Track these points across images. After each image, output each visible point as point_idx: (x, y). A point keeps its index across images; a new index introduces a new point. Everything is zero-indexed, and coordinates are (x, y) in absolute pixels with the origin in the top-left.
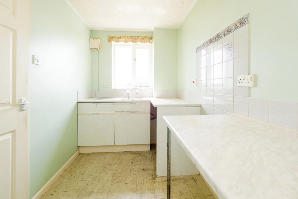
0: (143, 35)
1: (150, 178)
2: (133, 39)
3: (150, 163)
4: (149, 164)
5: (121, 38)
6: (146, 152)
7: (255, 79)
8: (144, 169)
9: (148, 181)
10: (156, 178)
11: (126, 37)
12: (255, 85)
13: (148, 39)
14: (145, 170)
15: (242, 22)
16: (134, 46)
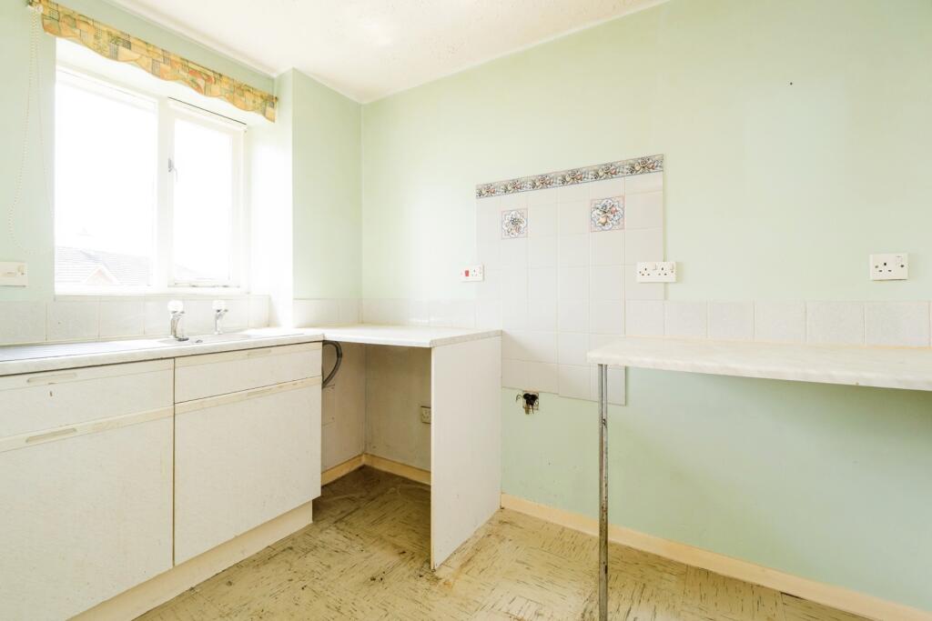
0: (242, 79)
1: (423, 584)
2: (193, 72)
3: (364, 554)
4: (367, 558)
5: (128, 45)
6: (306, 532)
7: (679, 270)
8: (373, 579)
9: (430, 596)
10: (436, 574)
11: (160, 52)
12: (679, 279)
13: (259, 101)
14: (379, 578)
15: (646, 165)
16: (171, 102)
